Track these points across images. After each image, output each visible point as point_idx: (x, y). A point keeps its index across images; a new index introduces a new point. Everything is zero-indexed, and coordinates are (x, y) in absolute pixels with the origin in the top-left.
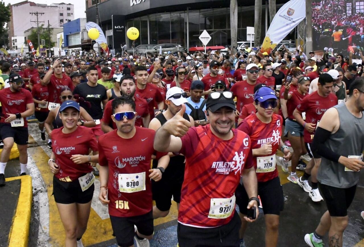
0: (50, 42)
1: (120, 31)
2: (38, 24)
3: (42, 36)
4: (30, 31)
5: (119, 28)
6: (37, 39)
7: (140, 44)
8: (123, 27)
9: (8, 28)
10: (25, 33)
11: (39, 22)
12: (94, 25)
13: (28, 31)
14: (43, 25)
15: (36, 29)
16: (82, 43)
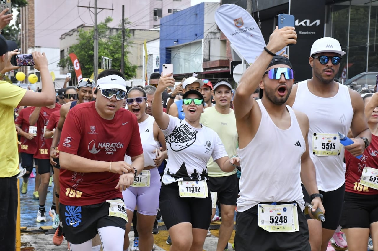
0: (125, 64)
1: (310, 33)
2: (96, 14)
3: (105, 48)
4: (75, 33)
5: (308, 24)
6: (91, 57)
7: (365, 71)
8: (318, 22)
9: (20, 25)
10: (62, 38)
11: (98, 10)
12: (237, 13)
13: (68, 34)
14: (108, 20)
15: (92, 29)
16: (205, 69)
